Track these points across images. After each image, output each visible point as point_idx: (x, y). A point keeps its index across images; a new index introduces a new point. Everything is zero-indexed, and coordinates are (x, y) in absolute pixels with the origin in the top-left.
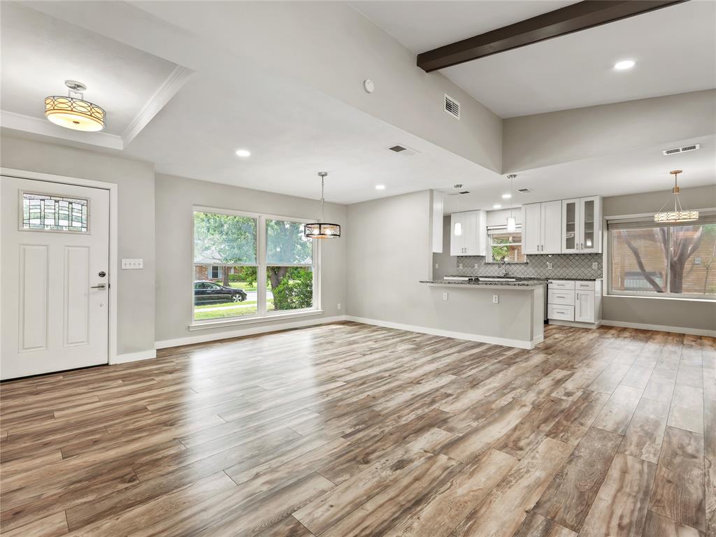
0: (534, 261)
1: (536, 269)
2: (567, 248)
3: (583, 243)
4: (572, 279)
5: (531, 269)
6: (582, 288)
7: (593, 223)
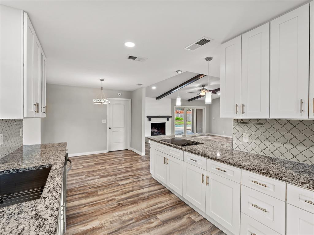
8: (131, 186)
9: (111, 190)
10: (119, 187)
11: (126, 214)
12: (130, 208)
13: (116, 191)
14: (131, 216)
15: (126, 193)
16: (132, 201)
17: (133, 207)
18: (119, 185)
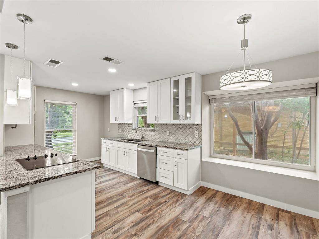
0: (159, 128)
1: (160, 135)
2: (174, 119)
3: (184, 115)
4: (172, 148)
5: (157, 135)
6: (178, 156)
7: (191, 97)
8: (122, 213)
9: (141, 204)
10: (136, 209)
11: (113, 191)
12: (112, 194)
13: (134, 204)
14: (109, 191)
15: (122, 204)
16: (113, 199)
17: (110, 195)
18: (138, 211)
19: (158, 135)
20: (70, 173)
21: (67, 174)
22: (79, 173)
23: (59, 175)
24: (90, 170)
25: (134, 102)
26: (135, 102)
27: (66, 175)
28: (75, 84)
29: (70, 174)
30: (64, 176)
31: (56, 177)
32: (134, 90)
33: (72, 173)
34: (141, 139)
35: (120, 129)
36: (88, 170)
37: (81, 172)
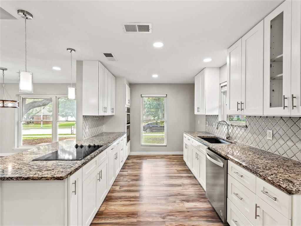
0: (252, 124)
1: (255, 136)
4: (251, 171)
19: (251, 135)
20: (21, 177)
21: (17, 177)
22: (32, 180)
23: (9, 177)
24: (47, 180)
25: (220, 84)
26: (222, 85)
27: (17, 179)
28: (155, 76)
29: (21, 179)
30: (15, 179)
31: (6, 178)
32: (220, 68)
33: (24, 178)
34: (226, 139)
35: (207, 122)
36: (45, 179)
37: (34, 180)
